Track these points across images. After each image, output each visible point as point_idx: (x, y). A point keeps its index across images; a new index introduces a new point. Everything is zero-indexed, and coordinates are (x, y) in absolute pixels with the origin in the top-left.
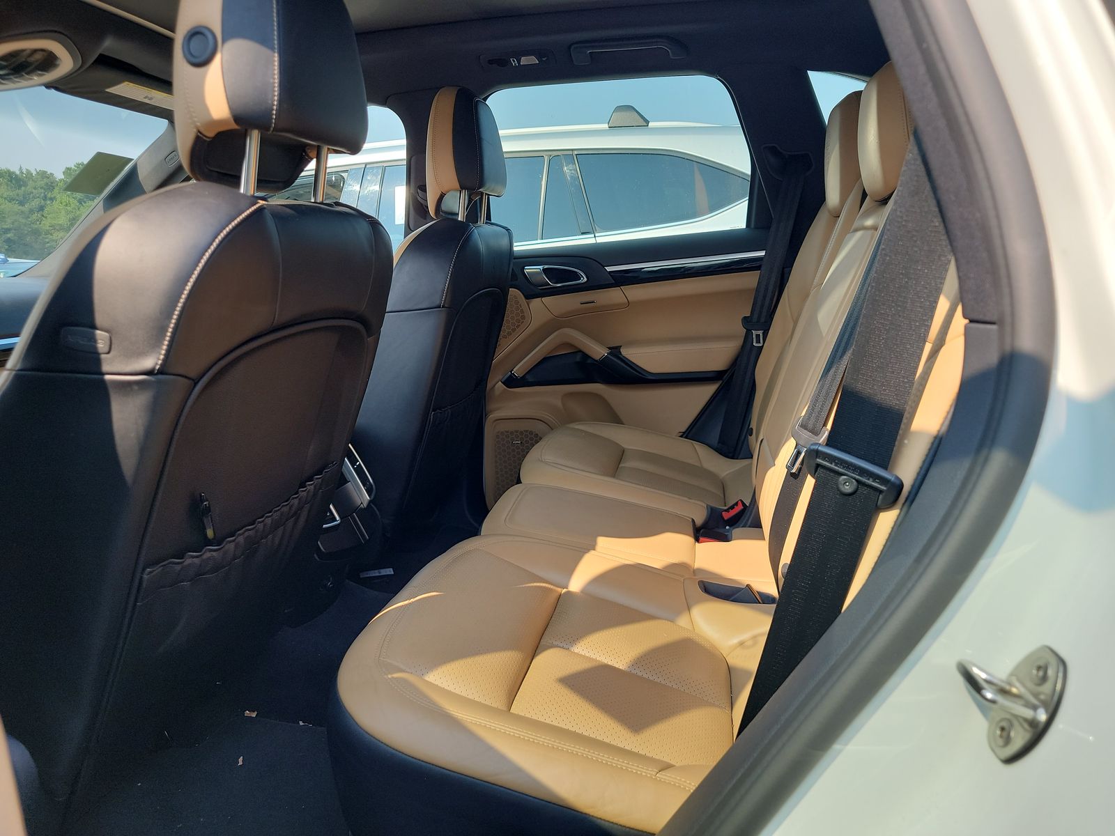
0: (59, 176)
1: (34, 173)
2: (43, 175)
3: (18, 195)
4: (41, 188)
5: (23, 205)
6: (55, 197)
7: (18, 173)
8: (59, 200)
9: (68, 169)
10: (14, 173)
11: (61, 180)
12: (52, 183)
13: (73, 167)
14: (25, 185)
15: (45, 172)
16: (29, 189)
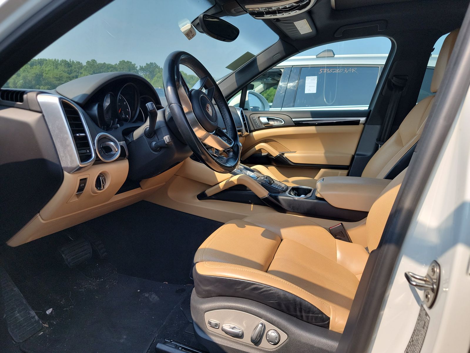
0: (84, 64)
1: (75, 62)
2: (79, 63)
3: (68, 70)
4: (77, 68)
5: (70, 74)
6: (82, 72)
7: (69, 61)
8: (83, 74)
9: (88, 61)
10: (67, 61)
11: (85, 66)
12: (81, 66)
13: (90, 61)
14: (71, 66)
15: (79, 62)
16: (73, 68)
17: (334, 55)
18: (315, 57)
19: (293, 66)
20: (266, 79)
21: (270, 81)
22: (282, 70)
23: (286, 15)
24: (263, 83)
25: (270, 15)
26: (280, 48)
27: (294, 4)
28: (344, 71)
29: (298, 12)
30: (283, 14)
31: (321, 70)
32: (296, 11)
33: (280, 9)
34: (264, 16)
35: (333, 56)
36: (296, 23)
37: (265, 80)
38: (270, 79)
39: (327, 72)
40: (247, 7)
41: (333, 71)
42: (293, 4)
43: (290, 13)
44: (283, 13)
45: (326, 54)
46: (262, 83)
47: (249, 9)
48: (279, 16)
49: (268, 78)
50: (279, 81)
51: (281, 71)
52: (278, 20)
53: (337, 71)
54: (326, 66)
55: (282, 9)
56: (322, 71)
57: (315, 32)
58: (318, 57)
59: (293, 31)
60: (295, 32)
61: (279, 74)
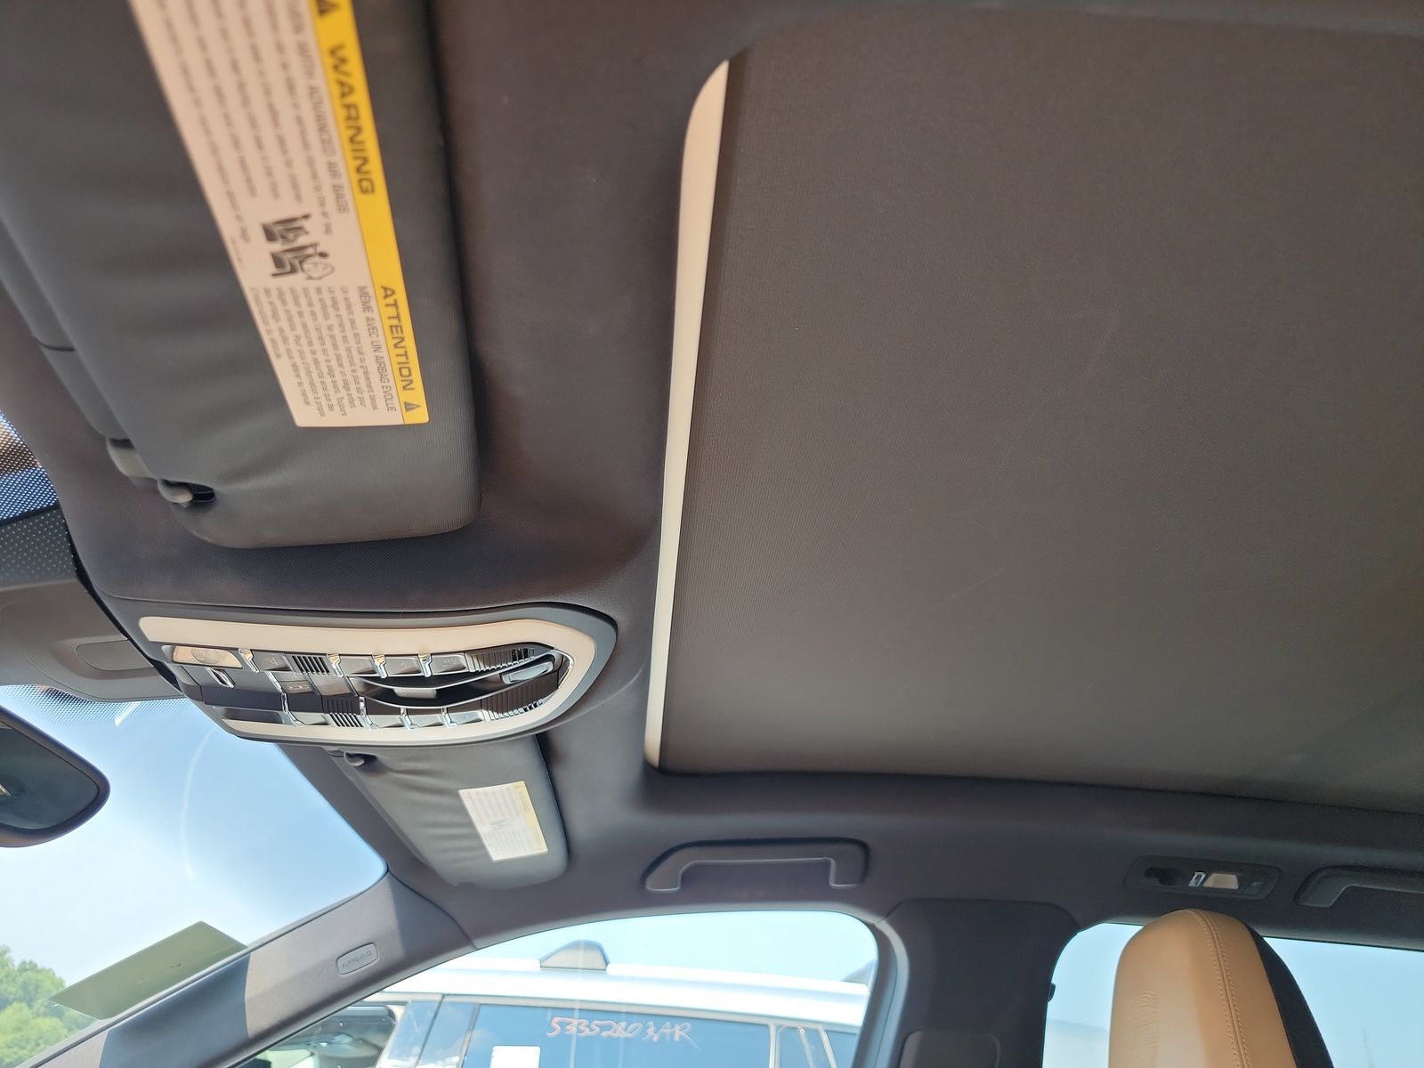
17: (607, 963)
18: (536, 966)
19: (444, 996)
20: (329, 1043)
21: (348, 1047)
22: (398, 1011)
23: (414, 731)
24: (317, 1053)
25: (318, 717)
26: (381, 918)
27: (472, 665)
28: (644, 1032)
29: (491, 724)
30: (395, 719)
31: (559, 1023)
32: (481, 714)
33: (378, 679)
34: (276, 720)
35: (602, 966)
36: (472, 798)
37: (324, 1044)
38: (348, 1039)
39: (579, 1031)
40: (155, 628)
41: (603, 1028)
42: (462, 659)
43: (437, 718)
44: (397, 712)
45: (580, 958)
46: (312, 1054)
47: (174, 645)
48: (372, 731)
49: (338, 1038)
50: (380, 1050)
51: (391, 1014)
52: (369, 760)
53: (620, 1030)
54: (577, 1006)
55: (389, 680)
56: (558, 1028)
57: (558, 861)
58: (546, 966)
59: (454, 837)
60: (464, 843)
61: (384, 1023)
